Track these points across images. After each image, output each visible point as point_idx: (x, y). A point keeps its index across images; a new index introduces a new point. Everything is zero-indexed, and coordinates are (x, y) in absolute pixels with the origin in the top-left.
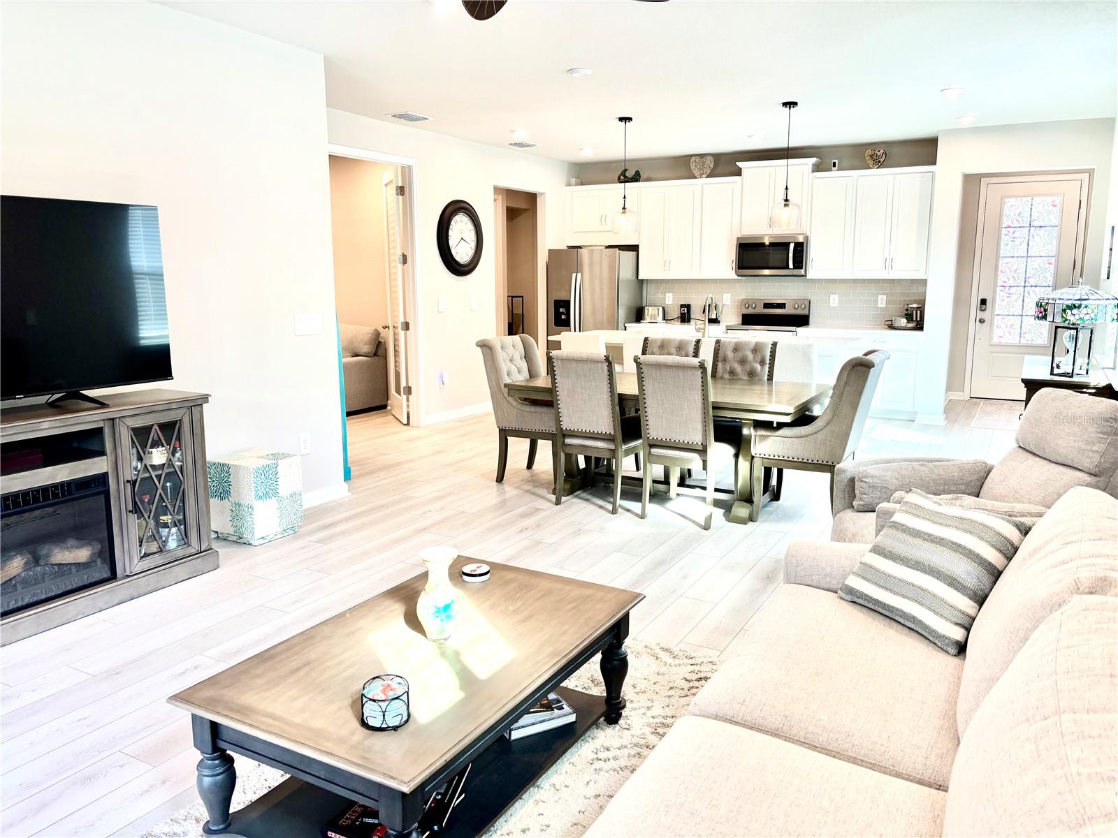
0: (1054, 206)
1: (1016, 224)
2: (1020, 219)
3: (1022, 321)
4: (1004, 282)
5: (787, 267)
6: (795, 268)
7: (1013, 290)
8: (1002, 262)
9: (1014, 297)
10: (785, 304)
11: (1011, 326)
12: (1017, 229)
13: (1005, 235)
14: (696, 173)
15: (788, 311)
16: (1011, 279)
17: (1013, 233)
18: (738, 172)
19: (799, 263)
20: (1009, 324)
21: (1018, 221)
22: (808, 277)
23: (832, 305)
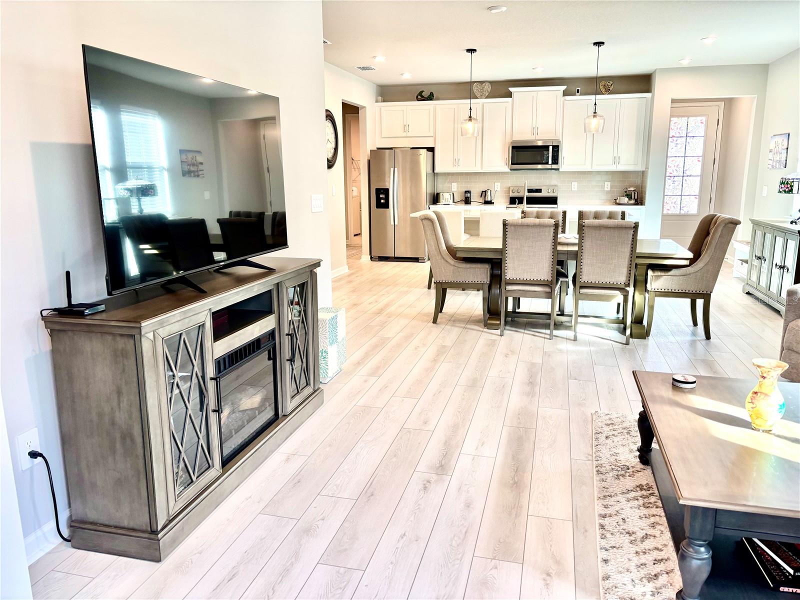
0: (702, 123)
1: (678, 135)
2: (680, 132)
3: (681, 199)
4: (670, 173)
5: (547, 163)
6: (553, 163)
7: (676, 179)
8: (669, 160)
9: (676, 183)
10: (541, 190)
11: (675, 203)
12: (678, 138)
13: (671, 142)
14: (478, 94)
15: (544, 194)
16: (675, 171)
17: (676, 141)
18: (509, 95)
19: (555, 161)
20: (674, 201)
21: (679, 133)
22: (560, 170)
23: (573, 189)
